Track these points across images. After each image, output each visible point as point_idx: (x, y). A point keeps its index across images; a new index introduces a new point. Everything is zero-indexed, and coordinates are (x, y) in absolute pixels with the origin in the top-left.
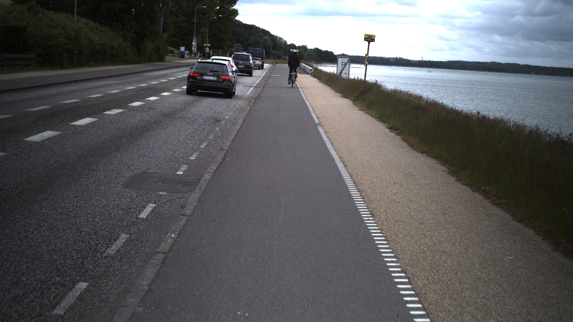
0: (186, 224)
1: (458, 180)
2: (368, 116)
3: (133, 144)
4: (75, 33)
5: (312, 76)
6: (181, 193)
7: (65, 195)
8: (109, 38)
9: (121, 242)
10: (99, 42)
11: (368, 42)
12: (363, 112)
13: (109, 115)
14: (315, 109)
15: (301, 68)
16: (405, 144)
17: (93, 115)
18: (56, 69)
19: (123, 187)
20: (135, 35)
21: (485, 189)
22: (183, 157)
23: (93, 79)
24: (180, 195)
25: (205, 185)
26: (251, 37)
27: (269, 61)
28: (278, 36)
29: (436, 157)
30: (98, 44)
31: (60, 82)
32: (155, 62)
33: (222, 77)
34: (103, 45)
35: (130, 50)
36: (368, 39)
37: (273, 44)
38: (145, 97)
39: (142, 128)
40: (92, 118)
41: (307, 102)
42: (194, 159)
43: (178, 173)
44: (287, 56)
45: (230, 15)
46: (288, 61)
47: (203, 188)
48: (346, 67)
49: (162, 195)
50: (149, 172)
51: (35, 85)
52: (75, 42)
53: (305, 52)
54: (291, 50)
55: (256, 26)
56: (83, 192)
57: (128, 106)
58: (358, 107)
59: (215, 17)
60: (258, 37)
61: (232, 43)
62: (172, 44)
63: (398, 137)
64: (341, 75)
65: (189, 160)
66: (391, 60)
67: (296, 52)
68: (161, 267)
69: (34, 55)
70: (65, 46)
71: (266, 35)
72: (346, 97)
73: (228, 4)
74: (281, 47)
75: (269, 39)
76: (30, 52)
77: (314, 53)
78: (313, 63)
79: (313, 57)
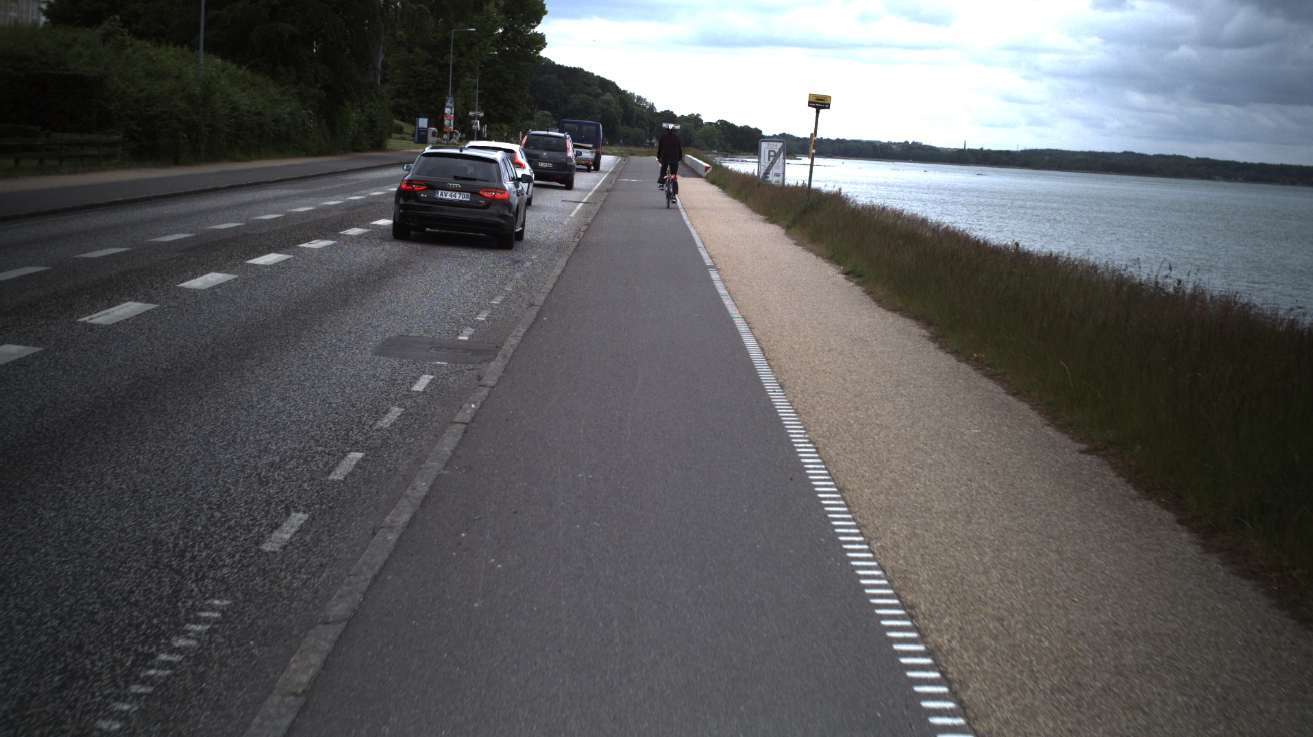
0: (489, 395)
1: (941, 348)
2: (811, 254)
3: (370, 295)
4: (202, 88)
5: (707, 181)
6: (472, 364)
7: (285, 361)
8: (270, 101)
9: (394, 416)
10: (249, 109)
11: (815, 110)
12: (801, 248)
13: (312, 250)
14: (707, 242)
15: (685, 165)
16: (868, 299)
17: (282, 250)
18: (166, 165)
19: (376, 354)
20: (325, 94)
21: (978, 358)
22: (463, 317)
23: (248, 185)
24: (471, 366)
25: (512, 351)
26: (573, 96)
27: (615, 149)
28: (636, 94)
29: (916, 317)
30: (248, 111)
31: (186, 191)
32: (366, 151)
33: (486, 194)
34: (259, 114)
35: (314, 126)
36: (816, 103)
37: (624, 111)
38: (368, 219)
39: (378, 271)
40: (280, 253)
41: (692, 230)
42: (483, 319)
43: (460, 338)
44: (654, 140)
45: (527, 46)
46: (657, 150)
47: (509, 355)
48: (777, 162)
49: (441, 366)
50: (410, 335)
51: (140, 197)
52: (202, 109)
53: (695, 129)
54: (664, 125)
56: (312, 359)
57: (340, 235)
58: (793, 239)
59: (494, 51)
60: (590, 96)
61: (532, 109)
62: (398, 112)
63: (858, 288)
64: (767, 177)
65: (475, 321)
66: (894, 147)
67: (673, 130)
68: (463, 436)
69: (121, 136)
70: (183, 117)
71: (608, 92)
72: (773, 222)
73: (523, 22)
74: (643, 119)
75: (614, 99)
76: (112, 130)
77: (717, 132)
78: (715, 154)
79: (714, 143)
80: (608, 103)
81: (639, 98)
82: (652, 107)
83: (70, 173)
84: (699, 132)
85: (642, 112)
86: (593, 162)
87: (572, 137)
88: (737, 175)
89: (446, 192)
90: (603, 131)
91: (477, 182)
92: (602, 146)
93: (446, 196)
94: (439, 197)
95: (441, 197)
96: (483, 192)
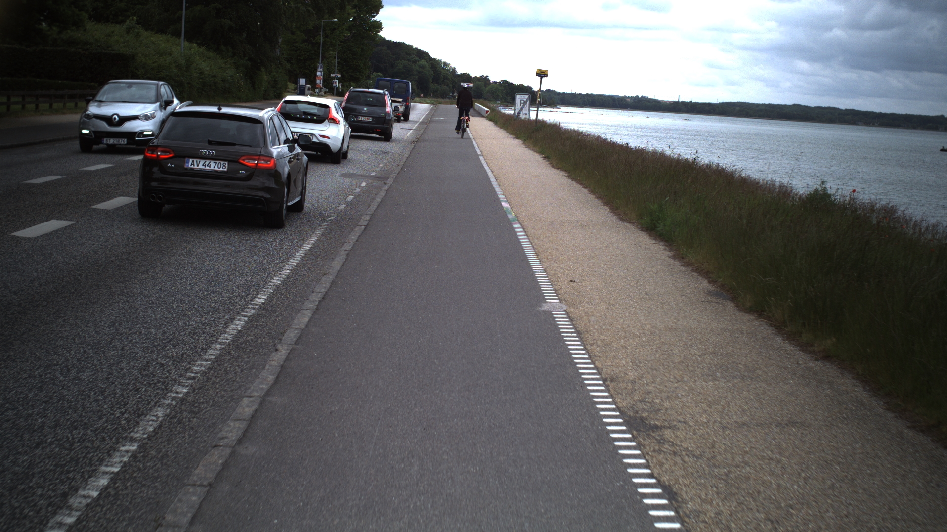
4: (185, 61)
5: (487, 119)
8: (220, 68)
10: (209, 73)
11: (540, 78)
26: (398, 62)
27: (427, 100)
28: (443, 61)
33: (247, 162)
35: (243, 84)
37: (434, 73)
44: (456, 94)
45: (370, 30)
46: (457, 100)
48: (525, 107)
53: (485, 86)
55: (407, 43)
59: (347, 33)
60: (410, 62)
64: (518, 117)
66: (628, 100)
67: (468, 87)
71: (423, 59)
73: (367, 13)
74: (447, 79)
75: (427, 64)
77: (500, 88)
78: (499, 104)
79: (498, 96)
80: (423, 67)
81: (445, 64)
82: (454, 70)
84: (487, 89)
85: (447, 74)
86: (403, 114)
87: (389, 93)
88: (504, 115)
89: (198, 160)
90: (415, 87)
91: (237, 147)
92: (413, 98)
93: (198, 166)
94: (190, 166)
95: (192, 166)
96: (243, 160)
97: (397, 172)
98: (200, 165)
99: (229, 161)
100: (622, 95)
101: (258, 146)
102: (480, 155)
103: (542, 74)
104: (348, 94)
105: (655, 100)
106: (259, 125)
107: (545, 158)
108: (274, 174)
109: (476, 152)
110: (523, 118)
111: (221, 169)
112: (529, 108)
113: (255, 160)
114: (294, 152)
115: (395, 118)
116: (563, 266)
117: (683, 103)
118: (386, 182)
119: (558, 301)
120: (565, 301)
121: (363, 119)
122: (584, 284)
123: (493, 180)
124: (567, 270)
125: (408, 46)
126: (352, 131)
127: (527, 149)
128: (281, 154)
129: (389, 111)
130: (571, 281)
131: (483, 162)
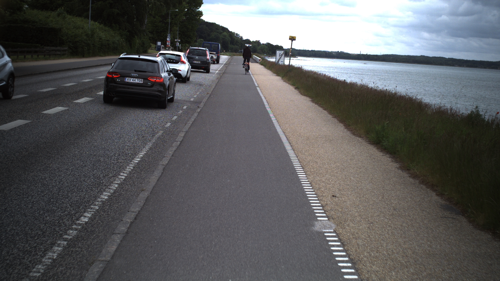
4: (91, 32)
5: (260, 64)
8: (111, 36)
10: (105, 39)
15: (253, 59)
20: (129, 33)
25: (205, 102)
26: (212, 33)
27: (227, 53)
28: (235, 33)
34: (108, 41)
35: (125, 45)
37: (231, 39)
42: (196, 96)
44: (242, 50)
45: (196, 16)
46: (243, 54)
48: (282, 57)
52: (91, 39)
54: (246, 45)
55: (217, 23)
59: (184, 18)
60: (218, 33)
62: (152, 40)
64: (278, 63)
65: (194, 97)
66: (333, 53)
67: (249, 46)
69: (67, 48)
70: (86, 42)
71: (225, 32)
72: (278, 76)
73: (195, 7)
74: (238, 42)
75: (227, 34)
76: (64, 46)
77: (266, 47)
78: (265, 55)
79: (265, 51)
80: (225, 36)
81: (237, 34)
82: (242, 38)
83: (53, 60)
84: (259, 47)
85: (238, 40)
86: (216, 60)
87: (209, 50)
88: (270, 62)
89: (130, 78)
90: (221, 47)
91: (147, 73)
92: (221, 52)
93: (130, 81)
94: (127, 81)
95: (128, 81)
96: (150, 78)
97: (207, 98)
98: (131, 80)
99: (144, 79)
100: (330, 51)
101: (156, 73)
102: (257, 86)
103: (292, 39)
104: (189, 50)
105: (348, 53)
106: (156, 64)
107: (296, 88)
108: (162, 84)
109: (255, 84)
110: (281, 64)
111: (140, 82)
112: (284, 57)
113: (155, 78)
114: (170, 76)
115: (211, 62)
116: (324, 180)
117: (363, 55)
118: (199, 105)
119: (327, 219)
120: (333, 218)
121: (196, 62)
122: (343, 199)
123: (266, 103)
124: (328, 184)
125: (217, 25)
126: (191, 68)
127: (284, 82)
128: (165, 76)
129: (209, 58)
130: (333, 196)
131: (259, 91)
